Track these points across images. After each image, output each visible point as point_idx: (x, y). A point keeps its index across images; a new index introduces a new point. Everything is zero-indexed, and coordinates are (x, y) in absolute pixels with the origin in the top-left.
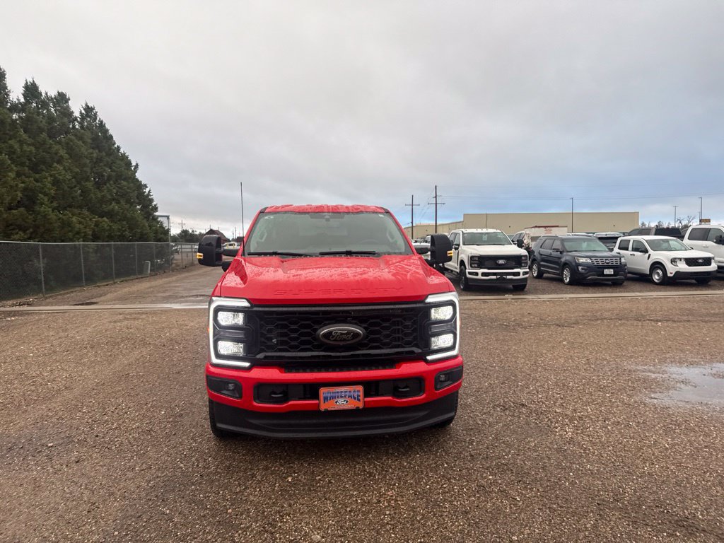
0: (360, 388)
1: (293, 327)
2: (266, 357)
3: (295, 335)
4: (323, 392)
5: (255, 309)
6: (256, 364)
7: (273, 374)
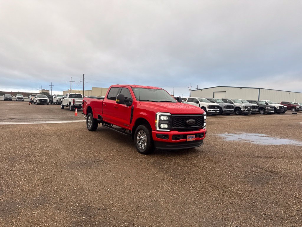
0: (194, 135)
1: (180, 120)
2: (175, 128)
3: (180, 122)
4: (188, 136)
5: (172, 115)
6: (172, 130)
7: (176, 132)
